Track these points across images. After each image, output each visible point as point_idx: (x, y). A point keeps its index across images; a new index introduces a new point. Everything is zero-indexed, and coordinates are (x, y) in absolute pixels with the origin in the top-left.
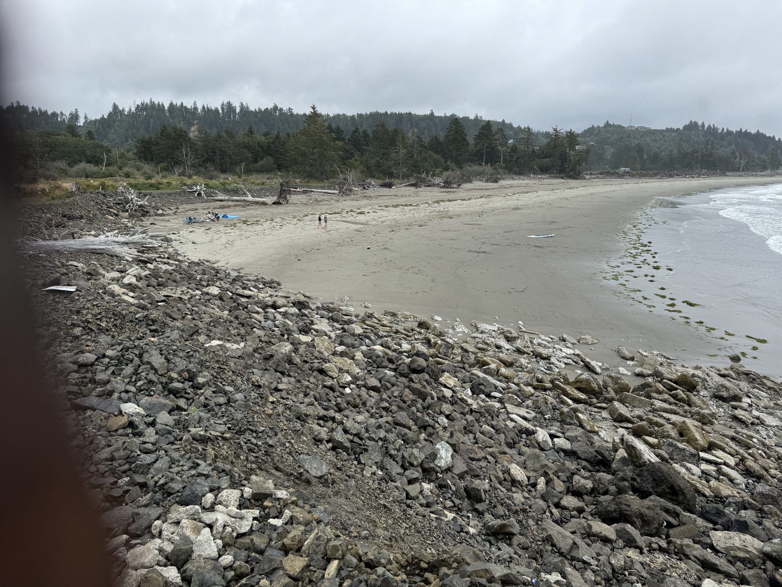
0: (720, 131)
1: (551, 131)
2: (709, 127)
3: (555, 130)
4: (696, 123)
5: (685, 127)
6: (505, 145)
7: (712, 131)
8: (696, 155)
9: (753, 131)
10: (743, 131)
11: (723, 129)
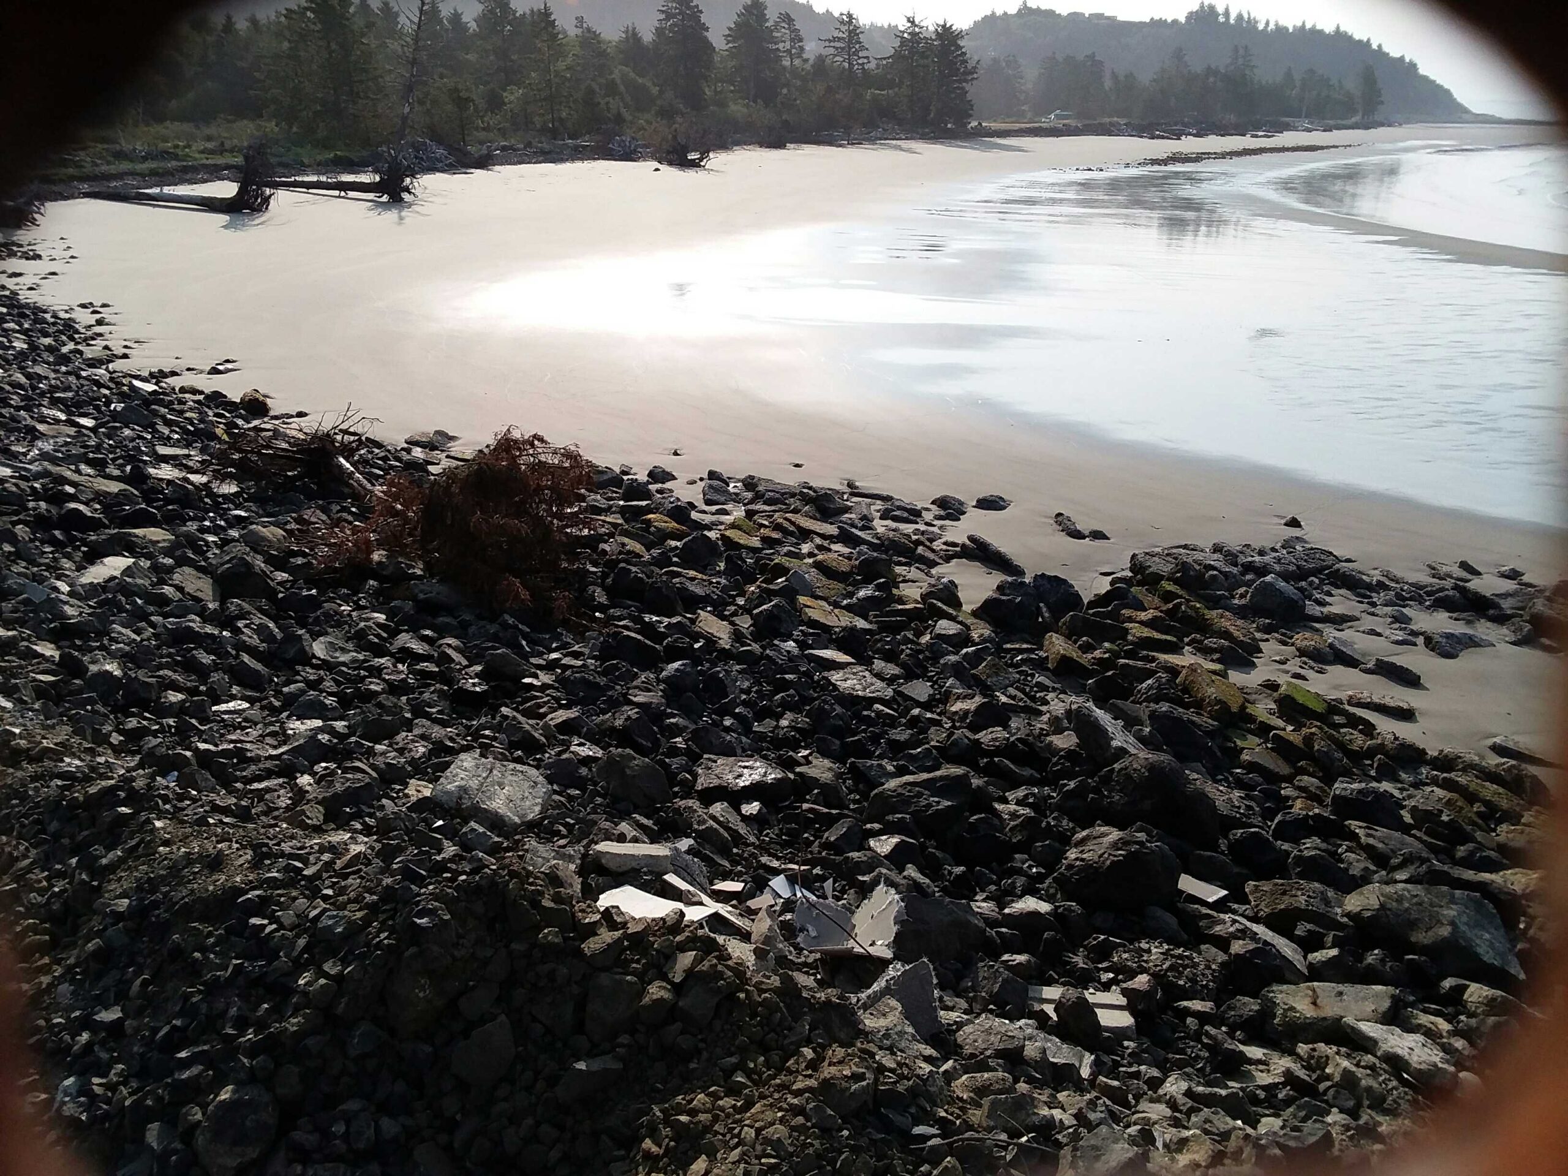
0: (1261, 27)
1: (903, 25)
2: (1240, 17)
3: (913, 22)
4: (1212, 8)
5: (1190, 16)
6: (799, 56)
7: (1245, 27)
8: (1211, 79)
9: (1329, 28)
10: (1308, 26)
11: (1267, 23)
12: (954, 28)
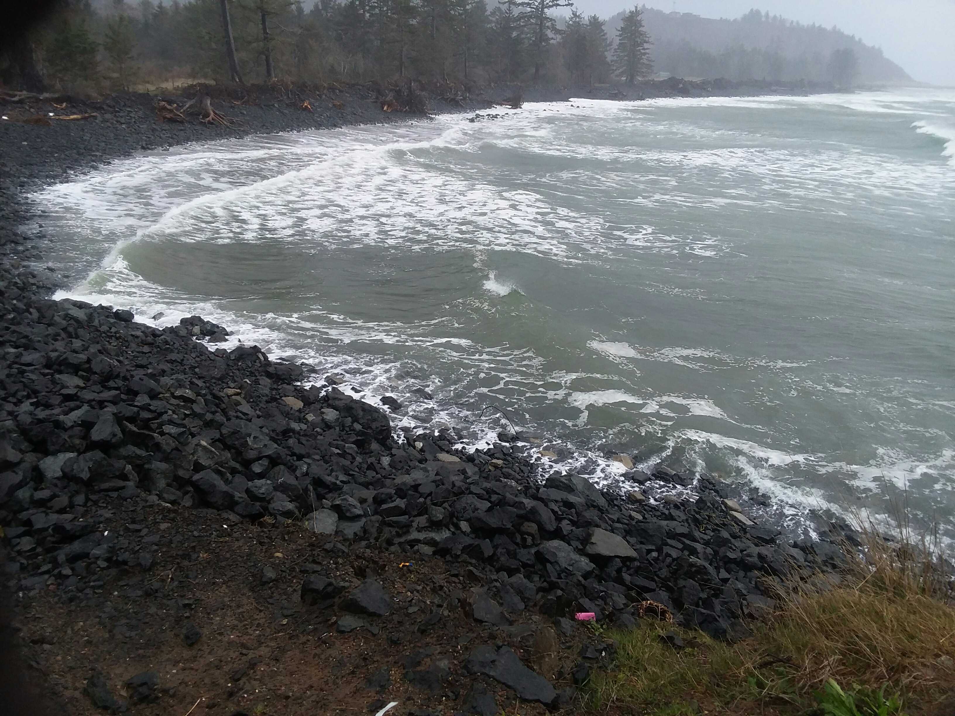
0: (788, 25)
2: (775, 17)
4: (758, 12)
5: (745, 18)
7: (778, 23)
8: (756, 56)
9: (829, 27)
10: (817, 25)
11: (792, 22)
12: (600, 19)
